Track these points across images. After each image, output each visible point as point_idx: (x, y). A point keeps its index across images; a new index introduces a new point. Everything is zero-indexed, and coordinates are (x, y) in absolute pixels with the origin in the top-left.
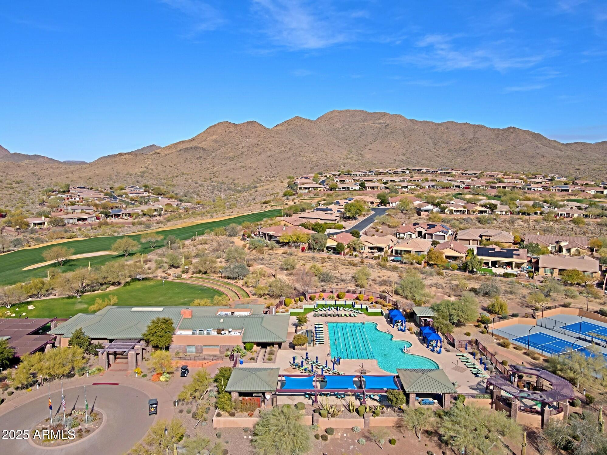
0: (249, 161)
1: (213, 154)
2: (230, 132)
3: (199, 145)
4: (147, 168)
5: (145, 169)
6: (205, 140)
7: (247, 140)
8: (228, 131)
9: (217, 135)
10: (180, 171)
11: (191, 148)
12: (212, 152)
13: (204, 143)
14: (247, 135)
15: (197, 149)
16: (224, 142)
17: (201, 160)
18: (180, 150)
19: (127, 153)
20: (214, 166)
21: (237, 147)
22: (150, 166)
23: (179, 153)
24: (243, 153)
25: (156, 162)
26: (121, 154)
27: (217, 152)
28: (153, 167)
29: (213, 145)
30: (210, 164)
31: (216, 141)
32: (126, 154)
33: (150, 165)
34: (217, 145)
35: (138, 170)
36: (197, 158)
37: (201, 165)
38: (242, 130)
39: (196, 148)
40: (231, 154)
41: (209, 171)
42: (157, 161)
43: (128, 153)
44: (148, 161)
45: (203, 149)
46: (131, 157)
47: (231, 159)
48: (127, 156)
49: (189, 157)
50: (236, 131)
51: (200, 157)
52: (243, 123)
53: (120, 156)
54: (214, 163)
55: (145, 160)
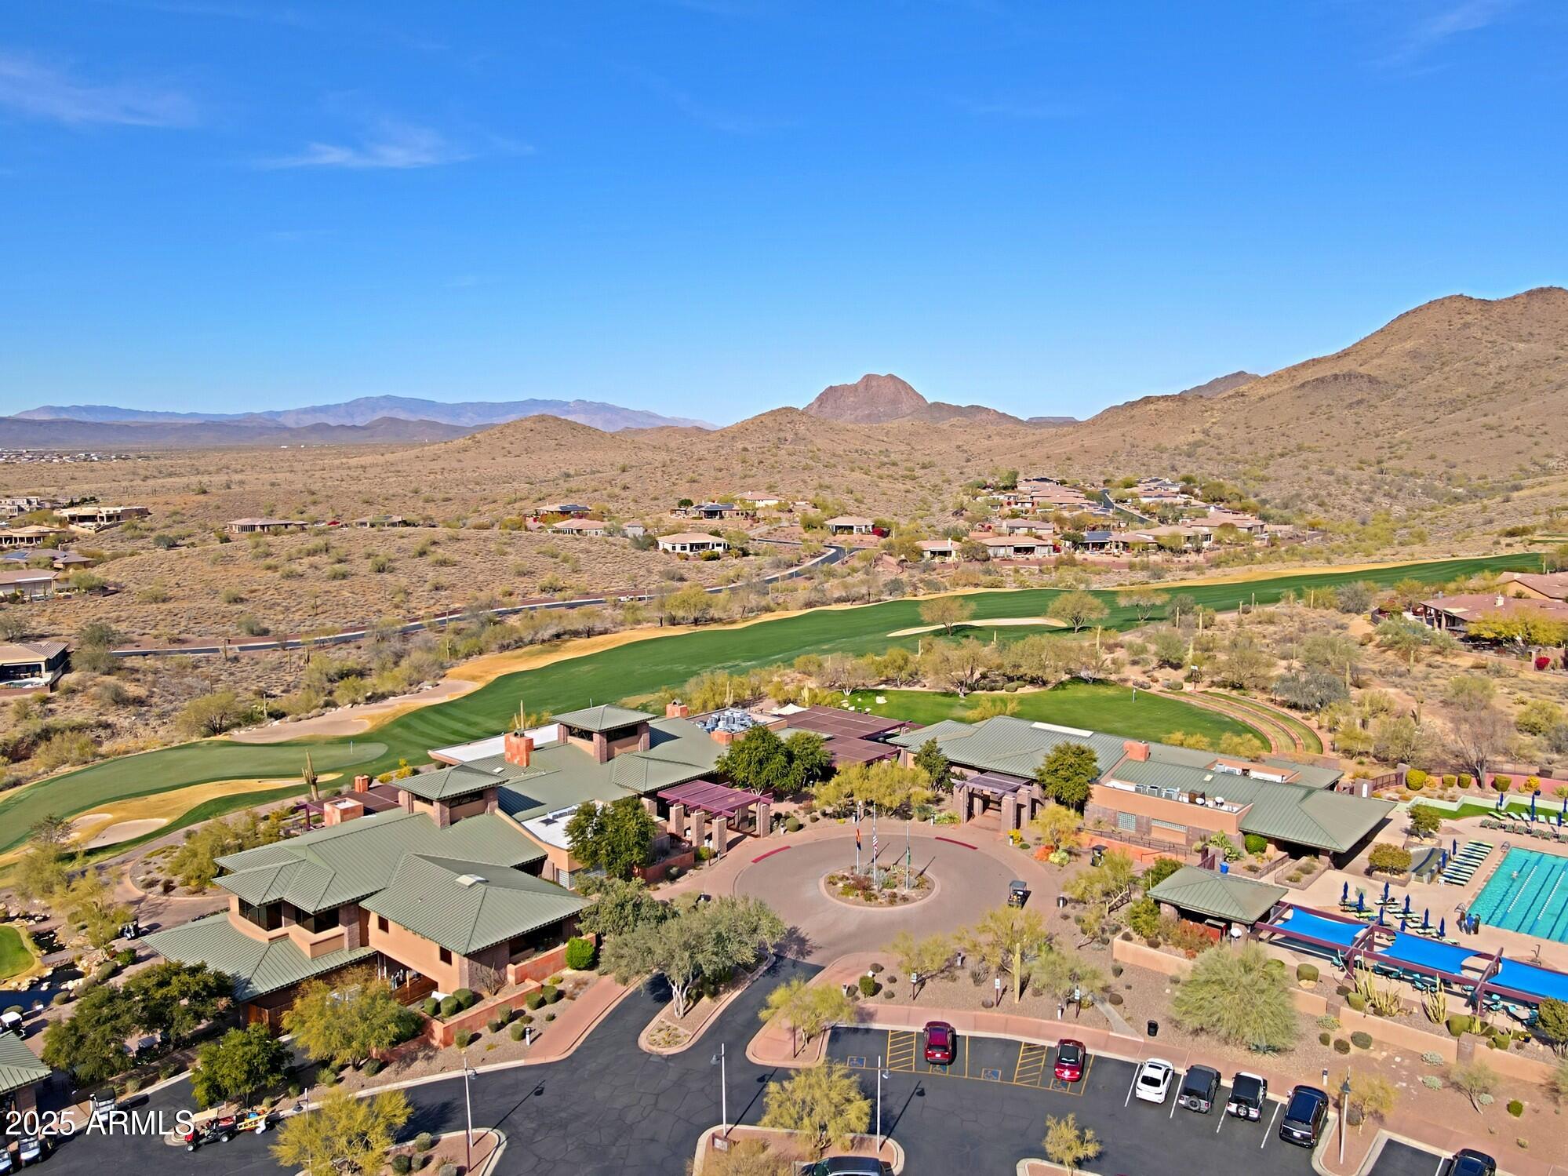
0: (1516, 410)
1: (1401, 393)
2: (1466, 326)
3: (1361, 370)
4: (1206, 433)
5: (1201, 436)
6: (1379, 355)
7: (1521, 346)
8: (1458, 323)
9: (1420, 337)
10: (1293, 442)
11: (1336, 377)
12: (1399, 386)
13: (1376, 361)
14: (1524, 332)
15: (1354, 381)
16: (1440, 355)
17: (1361, 410)
18: (1303, 385)
19: (1163, 397)
20: (1397, 427)
21: (1480, 370)
22: (1216, 430)
23: (1299, 393)
24: (1498, 386)
25: (1233, 418)
26: (1147, 400)
27: (1414, 388)
28: (1223, 431)
29: (1406, 365)
30: (1387, 419)
31: (1414, 355)
32: (1158, 399)
33: (1216, 427)
34: (1418, 366)
35: (1183, 439)
36: (1350, 406)
37: (1358, 423)
38: (1509, 316)
39: (1349, 376)
40: (1460, 389)
41: (1378, 442)
42: (1237, 414)
43: (1166, 398)
44: (1212, 416)
45: (1372, 380)
46: (1172, 405)
47: (1455, 406)
48: (1162, 405)
49: (1325, 402)
50: (1486, 323)
51: (1360, 402)
52: (1515, 297)
53: (1146, 404)
54: (1400, 419)
55: (1206, 414)
